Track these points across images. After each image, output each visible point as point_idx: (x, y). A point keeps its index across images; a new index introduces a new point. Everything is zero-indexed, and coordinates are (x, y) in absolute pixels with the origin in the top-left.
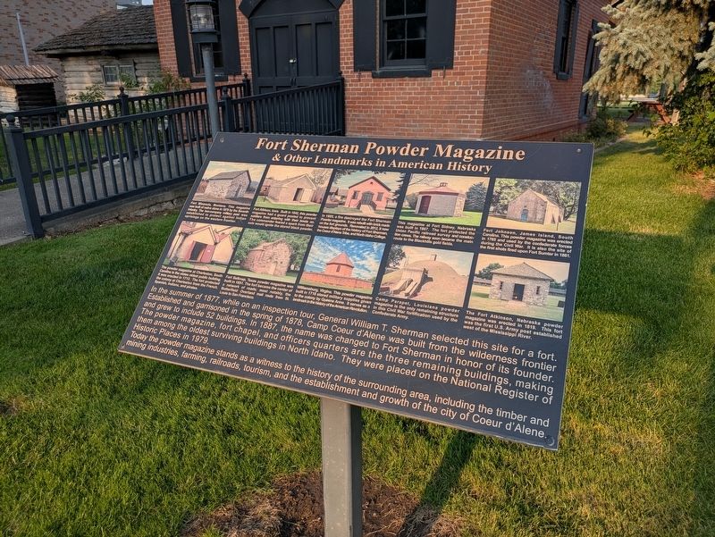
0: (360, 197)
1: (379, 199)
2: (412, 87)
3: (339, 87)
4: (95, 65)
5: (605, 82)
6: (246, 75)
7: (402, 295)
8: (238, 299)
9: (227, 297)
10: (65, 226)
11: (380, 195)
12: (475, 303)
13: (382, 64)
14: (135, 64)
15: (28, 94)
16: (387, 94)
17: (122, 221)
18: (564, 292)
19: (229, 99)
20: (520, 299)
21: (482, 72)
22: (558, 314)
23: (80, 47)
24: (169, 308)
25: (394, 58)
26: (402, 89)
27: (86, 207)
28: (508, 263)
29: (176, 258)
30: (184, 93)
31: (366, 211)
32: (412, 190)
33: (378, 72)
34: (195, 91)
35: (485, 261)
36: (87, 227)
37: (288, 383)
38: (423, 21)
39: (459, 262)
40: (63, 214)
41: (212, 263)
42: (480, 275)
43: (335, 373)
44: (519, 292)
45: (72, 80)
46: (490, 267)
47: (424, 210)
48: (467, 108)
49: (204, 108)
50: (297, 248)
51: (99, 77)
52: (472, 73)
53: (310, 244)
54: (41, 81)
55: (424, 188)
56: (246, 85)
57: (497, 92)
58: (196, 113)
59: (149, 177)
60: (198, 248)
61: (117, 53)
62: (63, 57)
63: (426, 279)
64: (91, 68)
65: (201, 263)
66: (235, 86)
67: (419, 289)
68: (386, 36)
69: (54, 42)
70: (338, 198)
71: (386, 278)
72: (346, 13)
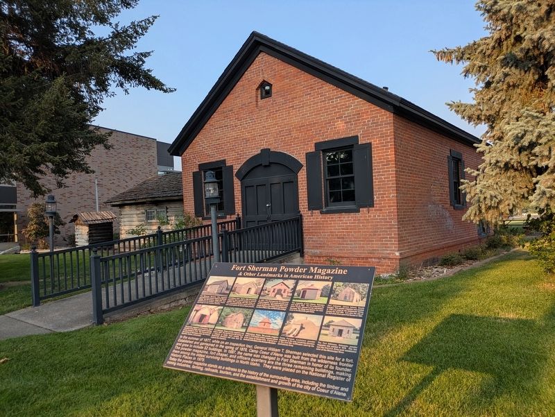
0: (276, 292)
1: (284, 292)
2: (347, 219)
3: (299, 220)
4: (142, 210)
5: (475, 214)
6: (238, 215)
7: (291, 336)
8: (219, 340)
9: (214, 339)
10: (117, 316)
11: (285, 290)
12: (322, 338)
13: (327, 205)
14: (167, 208)
15: (96, 229)
16: (330, 224)
17: (152, 313)
18: (359, 332)
19: (226, 232)
20: (341, 336)
21: (394, 209)
22: (356, 342)
23: (133, 200)
24: (188, 346)
25: (334, 201)
26: (341, 221)
27: (131, 303)
28: (337, 320)
29: (192, 322)
30: (197, 228)
31: (279, 297)
32: (299, 288)
33: (324, 210)
34: (204, 227)
35: (327, 319)
36: (129, 317)
37: (239, 378)
38: (352, 179)
39: (316, 320)
40: (117, 308)
41: (208, 324)
42: (325, 326)
43: (259, 372)
44: (340, 332)
45: (125, 220)
46: (330, 322)
47: (303, 297)
48: (387, 232)
49: (210, 238)
50: (247, 315)
51: (143, 217)
52: (387, 210)
53: (253, 313)
54: (105, 221)
55: (304, 287)
56: (238, 221)
57: (407, 221)
58: (205, 241)
59: (172, 284)
60: (203, 317)
61: (156, 203)
62: (121, 206)
63: (302, 328)
64: (138, 212)
65: (203, 324)
66: (231, 222)
67: (299, 333)
68: (328, 189)
69: (118, 197)
70: (267, 292)
71: (285, 328)
72: (302, 176)
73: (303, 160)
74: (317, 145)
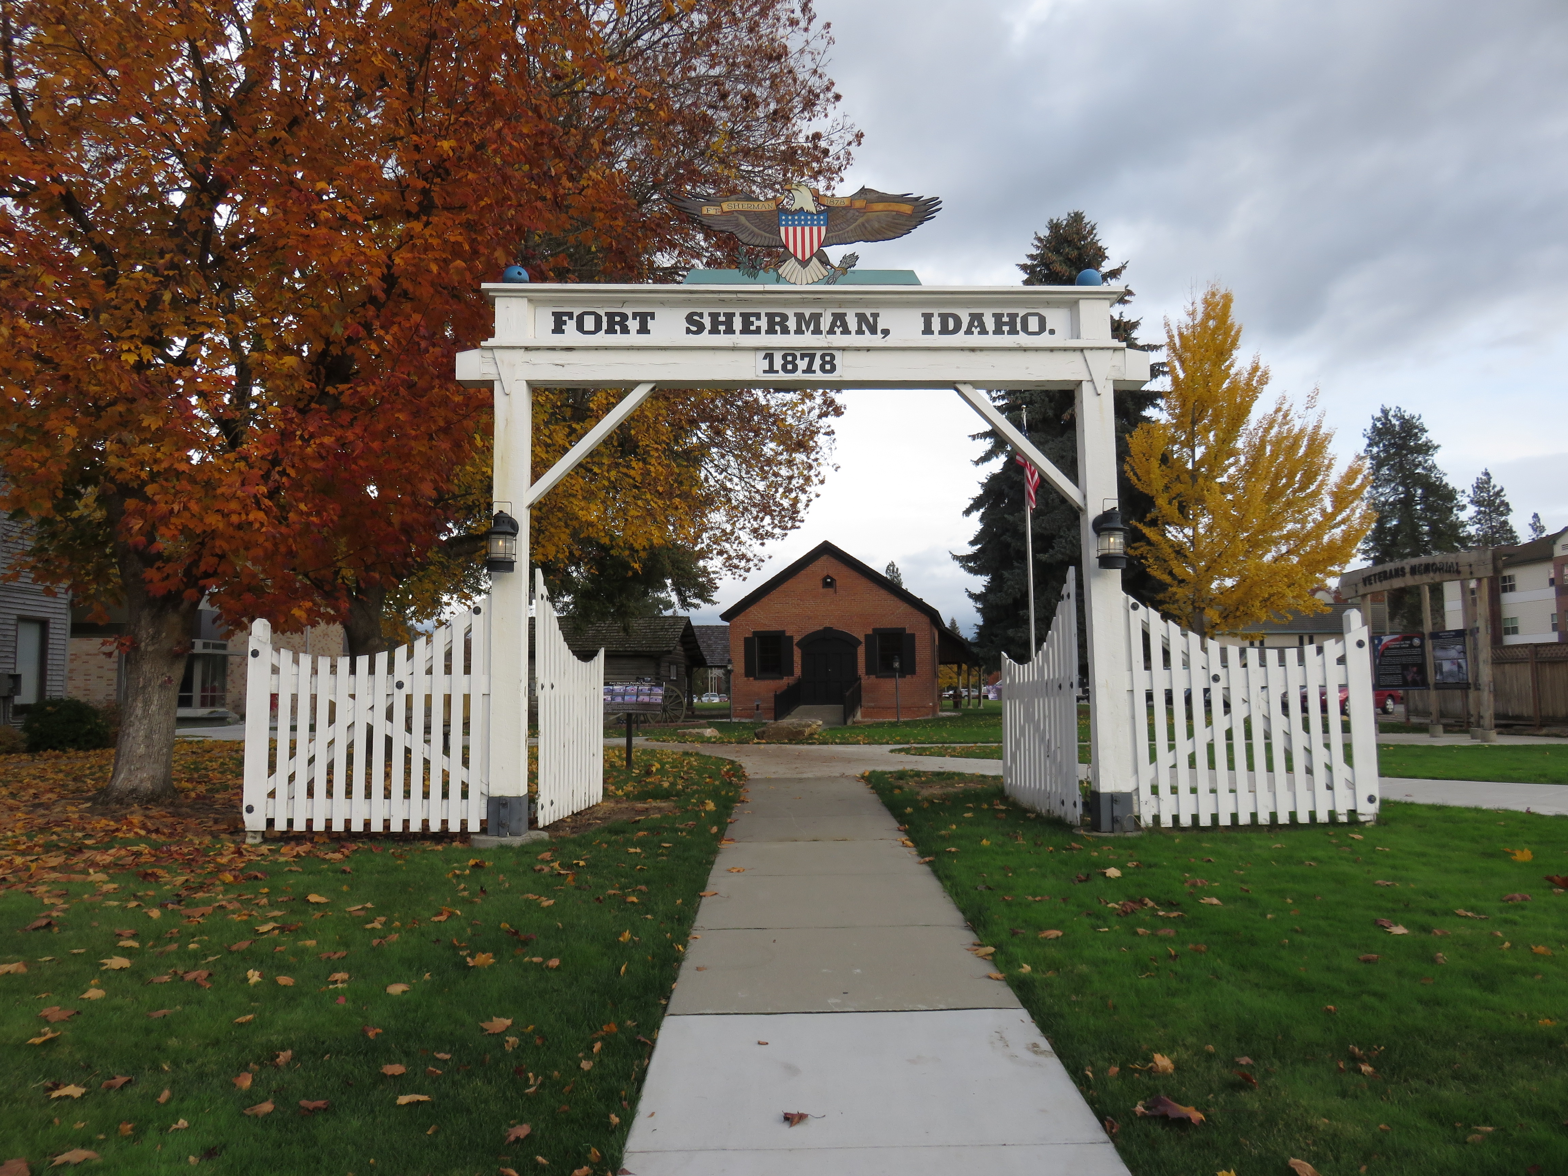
2: (897, 682)
3: (858, 681)
13: (879, 672)
16: (884, 685)
21: (930, 676)
26: (892, 683)
33: (878, 675)
52: (925, 677)
72: (861, 651)
73: (862, 639)
74: (874, 630)
